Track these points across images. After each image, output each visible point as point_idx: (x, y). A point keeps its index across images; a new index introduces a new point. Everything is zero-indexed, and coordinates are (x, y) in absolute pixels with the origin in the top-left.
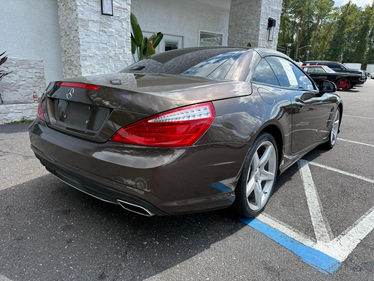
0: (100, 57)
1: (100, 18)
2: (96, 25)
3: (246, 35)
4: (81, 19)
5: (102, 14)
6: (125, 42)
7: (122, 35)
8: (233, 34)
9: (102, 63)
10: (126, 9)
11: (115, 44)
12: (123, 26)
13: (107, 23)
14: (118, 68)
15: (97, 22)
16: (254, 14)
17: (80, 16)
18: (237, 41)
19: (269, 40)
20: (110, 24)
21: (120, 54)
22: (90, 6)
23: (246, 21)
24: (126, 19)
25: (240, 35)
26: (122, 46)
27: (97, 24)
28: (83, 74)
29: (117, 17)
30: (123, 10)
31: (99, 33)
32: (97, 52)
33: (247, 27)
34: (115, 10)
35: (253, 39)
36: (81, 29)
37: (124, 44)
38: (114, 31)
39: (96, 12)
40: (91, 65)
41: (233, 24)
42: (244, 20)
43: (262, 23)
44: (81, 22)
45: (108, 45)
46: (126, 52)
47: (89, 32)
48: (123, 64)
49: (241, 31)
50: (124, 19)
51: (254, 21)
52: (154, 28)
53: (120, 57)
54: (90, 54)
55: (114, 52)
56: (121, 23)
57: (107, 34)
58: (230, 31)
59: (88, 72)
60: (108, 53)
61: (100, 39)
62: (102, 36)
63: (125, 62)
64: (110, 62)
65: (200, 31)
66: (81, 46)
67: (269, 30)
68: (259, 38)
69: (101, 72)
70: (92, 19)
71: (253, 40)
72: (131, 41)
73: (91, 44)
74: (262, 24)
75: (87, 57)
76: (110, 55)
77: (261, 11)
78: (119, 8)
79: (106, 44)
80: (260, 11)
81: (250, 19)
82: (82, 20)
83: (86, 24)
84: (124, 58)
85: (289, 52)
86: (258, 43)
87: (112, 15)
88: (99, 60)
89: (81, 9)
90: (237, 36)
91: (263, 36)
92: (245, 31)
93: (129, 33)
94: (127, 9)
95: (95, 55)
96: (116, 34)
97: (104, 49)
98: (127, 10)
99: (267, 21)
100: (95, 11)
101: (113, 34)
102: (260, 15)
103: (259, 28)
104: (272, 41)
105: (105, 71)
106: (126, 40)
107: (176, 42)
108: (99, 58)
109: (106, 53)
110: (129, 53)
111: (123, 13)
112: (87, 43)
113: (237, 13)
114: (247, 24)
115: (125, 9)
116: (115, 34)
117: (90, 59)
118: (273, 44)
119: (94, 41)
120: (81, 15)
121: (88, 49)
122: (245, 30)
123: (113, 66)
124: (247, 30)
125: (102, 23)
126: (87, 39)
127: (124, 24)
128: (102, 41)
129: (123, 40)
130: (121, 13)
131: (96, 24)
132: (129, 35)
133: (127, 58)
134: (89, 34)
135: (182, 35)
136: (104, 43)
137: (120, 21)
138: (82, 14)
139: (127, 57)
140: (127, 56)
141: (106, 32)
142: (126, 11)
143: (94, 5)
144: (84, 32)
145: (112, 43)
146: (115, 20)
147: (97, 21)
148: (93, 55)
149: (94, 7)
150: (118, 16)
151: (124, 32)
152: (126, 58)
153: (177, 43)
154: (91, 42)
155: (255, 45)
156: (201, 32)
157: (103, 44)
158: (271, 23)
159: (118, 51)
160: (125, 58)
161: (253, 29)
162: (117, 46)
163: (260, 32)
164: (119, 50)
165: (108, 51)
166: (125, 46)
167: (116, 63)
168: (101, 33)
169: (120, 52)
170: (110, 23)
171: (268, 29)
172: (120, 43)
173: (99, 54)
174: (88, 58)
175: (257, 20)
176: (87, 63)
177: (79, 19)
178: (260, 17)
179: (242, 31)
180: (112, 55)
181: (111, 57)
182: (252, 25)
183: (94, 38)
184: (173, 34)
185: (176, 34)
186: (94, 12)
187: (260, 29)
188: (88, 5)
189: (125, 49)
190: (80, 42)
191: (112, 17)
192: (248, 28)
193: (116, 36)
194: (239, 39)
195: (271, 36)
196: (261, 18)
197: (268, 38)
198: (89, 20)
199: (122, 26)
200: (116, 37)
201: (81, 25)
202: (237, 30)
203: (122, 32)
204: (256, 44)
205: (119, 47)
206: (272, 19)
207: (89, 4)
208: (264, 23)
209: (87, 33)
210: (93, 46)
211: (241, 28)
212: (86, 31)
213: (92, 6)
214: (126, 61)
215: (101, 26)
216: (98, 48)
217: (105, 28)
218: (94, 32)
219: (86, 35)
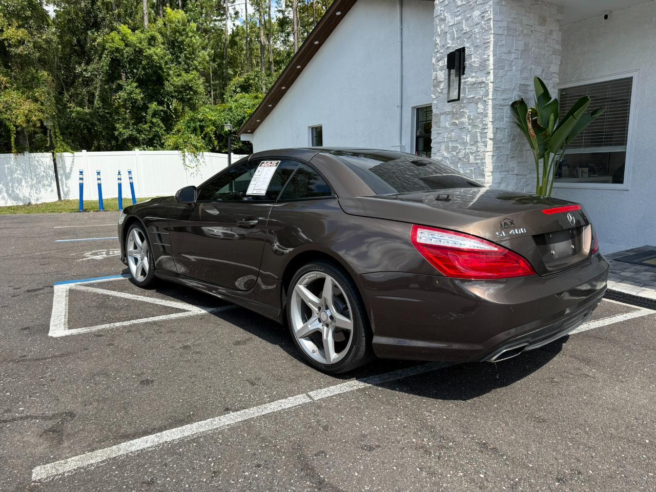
1: (453, 107)
2: (449, 117)
5: (458, 99)
6: (479, 134)
7: (476, 124)
10: (484, 82)
11: (467, 139)
12: (478, 110)
13: (460, 112)
15: (449, 113)
17: (434, 111)
20: (462, 112)
21: (472, 153)
24: (482, 98)
26: (475, 140)
27: (450, 115)
29: (472, 99)
30: (480, 86)
31: (450, 128)
34: (469, 90)
36: (434, 128)
37: (477, 137)
38: (466, 120)
46: (479, 150)
47: (440, 129)
48: (474, 169)
50: (479, 98)
53: (471, 158)
55: (464, 151)
56: (477, 106)
57: (459, 128)
60: (458, 154)
61: (451, 136)
62: (454, 131)
63: (476, 165)
64: (459, 166)
70: (444, 111)
73: (441, 144)
78: (475, 84)
79: (457, 141)
89: (436, 102)
93: (485, 119)
95: (443, 158)
96: (469, 124)
97: (454, 148)
101: (465, 126)
106: (480, 131)
108: (448, 162)
109: (456, 154)
110: (484, 150)
111: (479, 89)
112: (438, 144)
115: (482, 82)
116: (467, 125)
119: (444, 139)
121: (438, 151)
125: (454, 114)
126: (438, 139)
127: (479, 106)
128: (453, 138)
129: (477, 132)
130: (477, 90)
132: (485, 121)
133: (479, 159)
134: (440, 132)
136: (454, 141)
137: (476, 104)
138: (436, 108)
139: (479, 157)
140: (479, 155)
141: (457, 125)
142: (483, 85)
144: (436, 130)
145: (463, 138)
146: (470, 104)
148: (441, 158)
150: (472, 96)
151: (480, 118)
154: (441, 141)
159: (469, 149)
160: (477, 159)
162: (468, 142)
164: (471, 147)
165: (457, 151)
166: (479, 140)
167: (466, 168)
168: (452, 127)
169: (471, 151)
170: (463, 110)
172: (473, 136)
173: (448, 156)
180: (461, 156)
181: (460, 159)
183: (444, 136)
189: (478, 144)
191: (465, 101)
193: (469, 127)
198: (441, 114)
200: (468, 129)
203: (477, 119)
205: (471, 143)
207: (444, 93)
210: (443, 147)
212: (437, 128)
214: (477, 163)
215: (453, 117)
216: (447, 149)
217: (457, 119)
218: (446, 128)
219: (438, 133)
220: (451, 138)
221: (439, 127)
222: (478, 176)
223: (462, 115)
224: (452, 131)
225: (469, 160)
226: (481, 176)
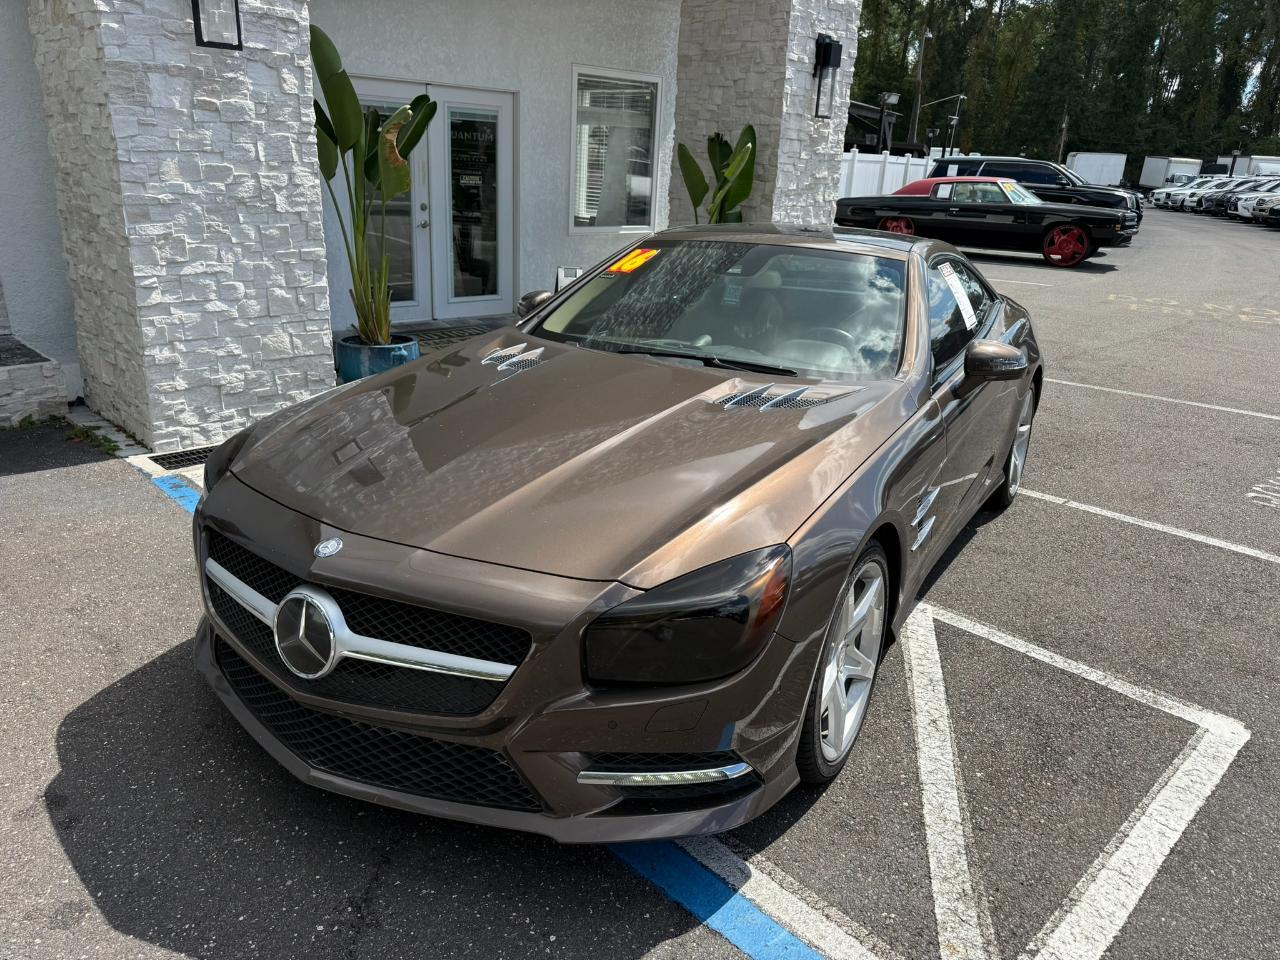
0: (200, 203)
1: (192, 59)
2: (179, 84)
3: (740, 96)
4: (116, 64)
5: (200, 42)
6: (293, 145)
7: (281, 119)
8: (695, 89)
9: (209, 227)
10: (294, 21)
11: (257, 152)
12: (286, 87)
13: (222, 77)
14: (272, 242)
15: (181, 72)
16: (766, 21)
17: (112, 52)
18: (708, 116)
19: (820, 114)
20: (232, 79)
21: (278, 189)
22: (151, 12)
23: (739, 44)
24: (293, 59)
25: (718, 92)
26: (284, 158)
27: (184, 79)
28: (138, 271)
29: (259, 53)
30: (281, 26)
31: (191, 116)
32: (188, 187)
33: (743, 66)
34: (250, 27)
35: (761, 112)
36: (118, 105)
37: (289, 151)
38: (250, 104)
39: (173, 36)
40: (166, 237)
41: (694, 51)
42: (732, 38)
43: (793, 54)
44: (117, 74)
45: (229, 160)
46: (298, 181)
47: (150, 111)
49: (723, 79)
50: (284, 58)
51: (765, 47)
52: (407, 66)
53: (278, 201)
54: (160, 197)
55: (251, 182)
56: (274, 73)
57: (224, 119)
58: (683, 76)
59: (155, 264)
60: (231, 187)
61: (197, 137)
62: (206, 125)
63: (296, 217)
64: (241, 219)
65: (577, 70)
66: (124, 169)
67: (817, 80)
68: (785, 109)
69: (207, 257)
70: (159, 63)
71: (762, 116)
72: (316, 140)
73: (160, 155)
74: (795, 57)
75: (150, 207)
76: (240, 195)
77: (792, 13)
78: (265, 16)
79: (221, 153)
80: (788, 13)
81: (754, 39)
82: (123, 68)
83: (141, 83)
84: (293, 204)
85: (889, 123)
86: (779, 125)
87: (239, 47)
88: (197, 216)
89: (116, 26)
90: (706, 96)
91: (797, 100)
92: (735, 81)
93: (307, 111)
94: (297, 18)
95: (179, 197)
96: (259, 116)
97: (216, 173)
98: (297, 23)
99: (812, 46)
100: (172, 32)
101: (247, 118)
102: (787, 24)
103: (784, 73)
104: (829, 118)
105: (223, 253)
106: (295, 136)
107: (490, 113)
108: (198, 208)
109: (224, 188)
110: (312, 184)
111: (280, 35)
112: (147, 157)
113: (706, 12)
114: (743, 56)
115: (288, 19)
116: (253, 116)
117: (160, 214)
118: (832, 126)
119: (174, 145)
120: (116, 50)
121: (151, 175)
122: (736, 78)
123: (252, 234)
124: (743, 76)
125: (200, 78)
126: (146, 140)
127: (286, 76)
128: (206, 145)
129: (287, 138)
130: (273, 35)
131: (176, 80)
132: (307, 116)
133: (306, 203)
134: (154, 121)
135: (512, 89)
136: (212, 152)
137: (270, 67)
138: (118, 46)
139: (302, 199)
140: (302, 195)
141: (217, 110)
142: (293, 28)
143: (166, 9)
144: (133, 115)
145: (243, 149)
146: (253, 64)
147: (181, 68)
148: (171, 197)
149: (164, 15)
150: (261, 46)
151: (290, 106)
152: (301, 204)
153: (495, 117)
154: (162, 148)
155: (770, 131)
156: (580, 75)
157: (210, 156)
158: (826, 54)
159: (268, 177)
160: (298, 204)
161: (763, 73)
162: (262, 159)
163: (788, 88)
164: (271, 174)
165: (229, 181)
166: (296, 159)
167: (264, 223)
168: (198, 115)
169: (274, 182)
170: (231, 75)
171: (814, 76)
172: (277, 148)
173: (197, 192)
174: (152, 210)
175: (778, 44)
176: (154, 230)
177: (107, 64)
178: (787, 32)
179: (727, 79)
180: (245, 195)
181: (241, 202)
182: (758, 61)
183: (172, 136)
184: (479, 84)
185: (490, 85)
186: (165, 36)
187: (787, 76)
188: (140, 12)
189: (296, 169)
190: (119, 152)
191: (237, 53)
192: (747, 71)
193: (259, 122)
194: (716, 108)
195: (824, 100)
196: (791, 36)
197: (814, 107)
198: (148, 69)
199: (281, 88)
200: (258, 127)
201: (119, 87)
202: (706, 74)
203: (281, 106)
204: (773, 128)
205: (271, 163)
206: (827, 41)
207: (147, 6)
208: (801, 53)
209: (145, 115)
210: (170, 165)
211: (722, 68)
212: (137, 108)
213: (160, 12)
214: (299, 214)
215: (195, 87)
216: (189, 171)
217: (212, 93)
218: (171, 111)
219: (141, 124)
220: (200, 143)
221: (145, 105)
222: (305, 243)
223: (233, 87)
224: (201, 125)
225: (275, 206)
226: (312, 242)
